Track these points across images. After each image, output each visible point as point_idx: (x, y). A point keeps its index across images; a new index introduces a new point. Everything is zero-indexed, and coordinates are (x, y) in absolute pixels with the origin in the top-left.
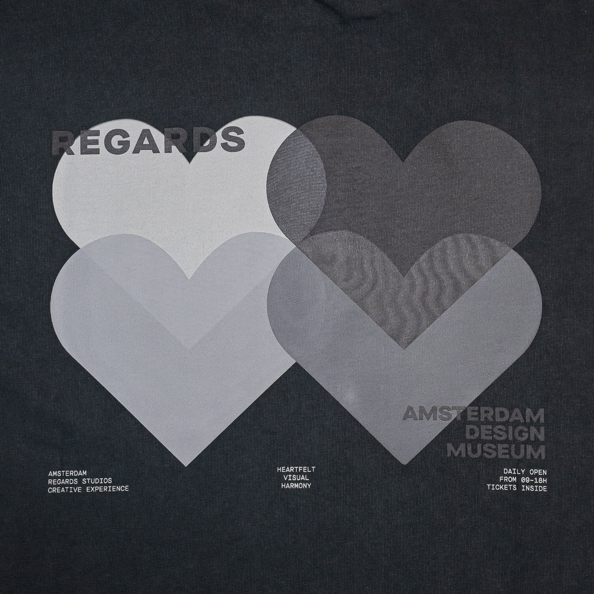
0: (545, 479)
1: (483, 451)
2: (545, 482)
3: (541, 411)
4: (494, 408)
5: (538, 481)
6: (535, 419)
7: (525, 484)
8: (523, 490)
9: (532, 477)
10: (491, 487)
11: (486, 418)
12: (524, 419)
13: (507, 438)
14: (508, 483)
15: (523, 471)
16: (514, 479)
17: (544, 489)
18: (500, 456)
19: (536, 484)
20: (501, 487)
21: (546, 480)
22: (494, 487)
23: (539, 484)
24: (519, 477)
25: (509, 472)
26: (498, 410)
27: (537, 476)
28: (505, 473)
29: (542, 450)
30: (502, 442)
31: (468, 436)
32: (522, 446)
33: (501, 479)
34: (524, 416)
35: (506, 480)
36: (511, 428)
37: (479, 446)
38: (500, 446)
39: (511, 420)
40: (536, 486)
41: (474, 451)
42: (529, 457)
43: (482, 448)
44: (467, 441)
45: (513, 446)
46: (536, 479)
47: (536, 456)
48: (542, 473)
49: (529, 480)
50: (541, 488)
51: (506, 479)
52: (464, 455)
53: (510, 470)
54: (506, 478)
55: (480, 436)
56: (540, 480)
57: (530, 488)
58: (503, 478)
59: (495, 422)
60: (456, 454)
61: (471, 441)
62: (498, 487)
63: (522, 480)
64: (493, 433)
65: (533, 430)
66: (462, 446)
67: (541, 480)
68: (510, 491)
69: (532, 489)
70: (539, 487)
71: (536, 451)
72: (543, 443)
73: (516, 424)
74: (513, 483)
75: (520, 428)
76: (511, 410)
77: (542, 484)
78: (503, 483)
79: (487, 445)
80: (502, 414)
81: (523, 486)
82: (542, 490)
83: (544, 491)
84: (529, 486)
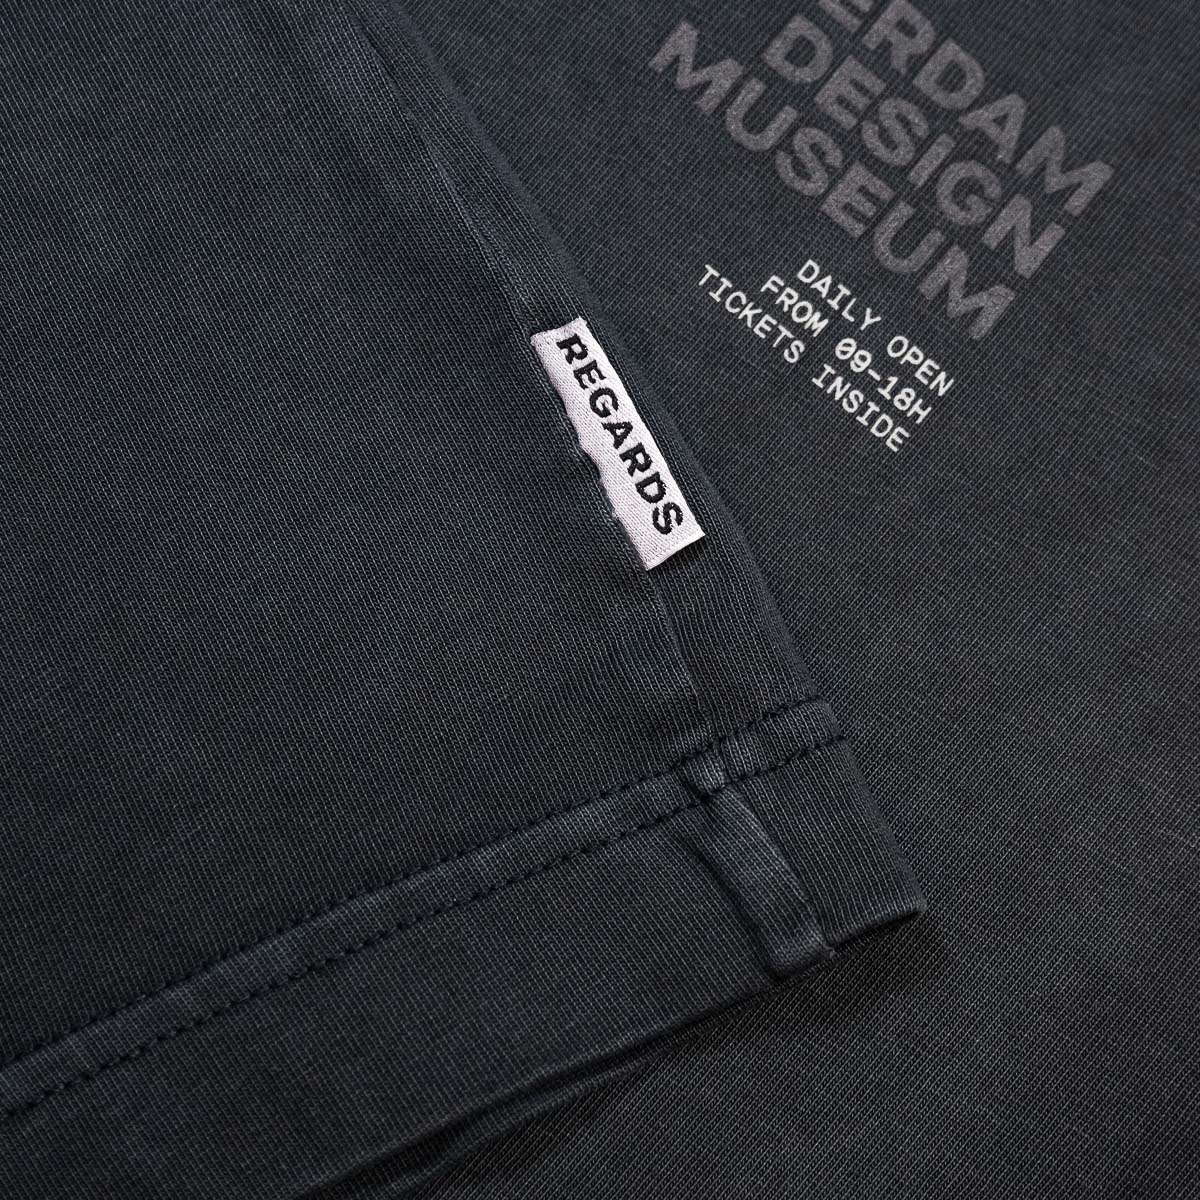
0: (923, 407)
1: (785, 143)
2: (916, 415)
3: (1096, 175)
4: (942, 36)
5: (894, 393)
6: (1055, 181)
7: (843, 367)
8: (818, 382)
9: (884, 364)
10: (714, 284)
11: (886, 46)
12: (1019, 154)
13: (905, 170)
14: (785, 318)
15: (868, 321)
16: (816, 323)
17: (894, 436)
18: (832, 206)
19: (879, 400)
20: (749, 313)
21: (923, 414)
22: (727, 292)
23: (887, 406)
24: (837, 329)
25: (817, 285)
26: (951, 50)
27: (907, 375)
28: (800, 275)
29: (994, 303)
30: (875, 166)
31: (776, 54)
32: (936, 237)
33: (768, 285)
34: (1025, 143)
35: (788, 302)
36: (940, 149)
37: (788, 115)
38: (858, 174)
39: (968, 121)
40: (873, 407)
41: (756, 120)
42: (929, 288)
43: (792, 132)
44: (755, 66)
45: (904, 210)
46: (894, 380)
47: (958, 304)
48: (931, 379)
49: (864, 365)
50: (884, 425)
51: (789, 299)
52: (707, 103)
53: (828, 280)
54: (790, 296)
55: (817, 86)
56: (902, 395)
57: (846, 395)
58: (781, 289)
59: (908, 80)
60: (686, 79)
61: (772, 78)
62: (736, 302)
63: (840, 347)
64: (871, 112)
65: (1018, 214)
66: (724, 74)
67: (906, 399)
68: (769, 350)
69: (851, 405)
70: (884, 417)
71: (970, 289)
72: (1014, 282)
73: (974, 146)
74: (800, 331)
75: (979, 171)
76: (997, 86)
77: (900, 418)
78: (768, 303)
79: (817, 135)
80: (952, 78)
81: (828, 369)
82: (882, 435)
83: (889, 443)
84: (848, 386)
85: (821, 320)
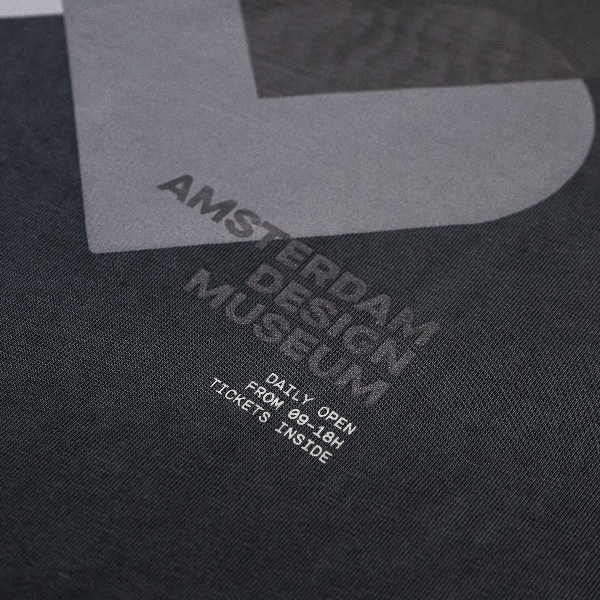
0: (340, 441)
1: (259, 321)
2: (336, 445)
3: (431, 328)
4: (343, 270)
5: (323, 434)
6: (409, 331)
7: (293, 424)
8: (279, 431)
9: (315, 420)
10: (219, 386)
11: (313, 276)
12: (389, 322)
13: (324, 331)
14: (260, 401)
15: (306, 400)
16: (277, 403)
17: (324, 456)
18: (284, 348)
19: (315, 439)
20: (239, 399)
21: (340, 444)
22: (226, 390)
23: (319, 441)
24: (289, 405)
25: (278, 385)
26: (348, 277)
27: (329, 426)
28: (268, 381)
29: (378, 389)
30: (308, 329)
31: (253, 282)
32: (343, 361)
33: (250, 386)
34: (391, 316)
35: (261, 393)
36: (345, 320)
37: (261, 308)
38: (300, 332)
39: (361, 307)
40: (311, 442)
41: (242, 311)
42: (340, 384)
43: (263, 315)
44: (241, 286)
45: (324, 349)
46: (322, 428)
47: (357, 391)
48: (344, 427)
49: (305, 422)
50: (318, 450)
51: (262, 392)
52: (214, 305)
53: (284, 382)
54: (262, 391)
55: (275, 295)
56: (328, 435)
57: (295, 436)
58: (257, 388)
59: (325, 290)
60: (203, 294)
61: (250, 292)
62: (231, 395)
63: (291, 413)
64: (306, 304)
65: (389, 347)
66: (226, 290)
67: (330, 438)
68: (251, 418)
69: (298, 441)
70: (317, 446)
71: (364, 383)
72: (389, 379)
73: (366, 319)
74: (268, 407)
75: (367, 331)
76: (375, 291)
77: (326, 447)
78: (250, 394)
79: (276, 316)
80: (350, 288)
81: (284, 424)
82: (317, 456)
83: (321, 460)
84: (296, 432)
85: (279, 402)
